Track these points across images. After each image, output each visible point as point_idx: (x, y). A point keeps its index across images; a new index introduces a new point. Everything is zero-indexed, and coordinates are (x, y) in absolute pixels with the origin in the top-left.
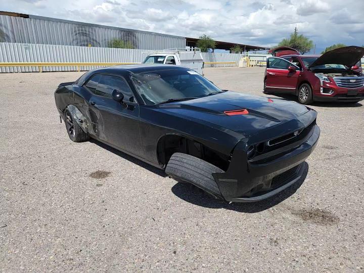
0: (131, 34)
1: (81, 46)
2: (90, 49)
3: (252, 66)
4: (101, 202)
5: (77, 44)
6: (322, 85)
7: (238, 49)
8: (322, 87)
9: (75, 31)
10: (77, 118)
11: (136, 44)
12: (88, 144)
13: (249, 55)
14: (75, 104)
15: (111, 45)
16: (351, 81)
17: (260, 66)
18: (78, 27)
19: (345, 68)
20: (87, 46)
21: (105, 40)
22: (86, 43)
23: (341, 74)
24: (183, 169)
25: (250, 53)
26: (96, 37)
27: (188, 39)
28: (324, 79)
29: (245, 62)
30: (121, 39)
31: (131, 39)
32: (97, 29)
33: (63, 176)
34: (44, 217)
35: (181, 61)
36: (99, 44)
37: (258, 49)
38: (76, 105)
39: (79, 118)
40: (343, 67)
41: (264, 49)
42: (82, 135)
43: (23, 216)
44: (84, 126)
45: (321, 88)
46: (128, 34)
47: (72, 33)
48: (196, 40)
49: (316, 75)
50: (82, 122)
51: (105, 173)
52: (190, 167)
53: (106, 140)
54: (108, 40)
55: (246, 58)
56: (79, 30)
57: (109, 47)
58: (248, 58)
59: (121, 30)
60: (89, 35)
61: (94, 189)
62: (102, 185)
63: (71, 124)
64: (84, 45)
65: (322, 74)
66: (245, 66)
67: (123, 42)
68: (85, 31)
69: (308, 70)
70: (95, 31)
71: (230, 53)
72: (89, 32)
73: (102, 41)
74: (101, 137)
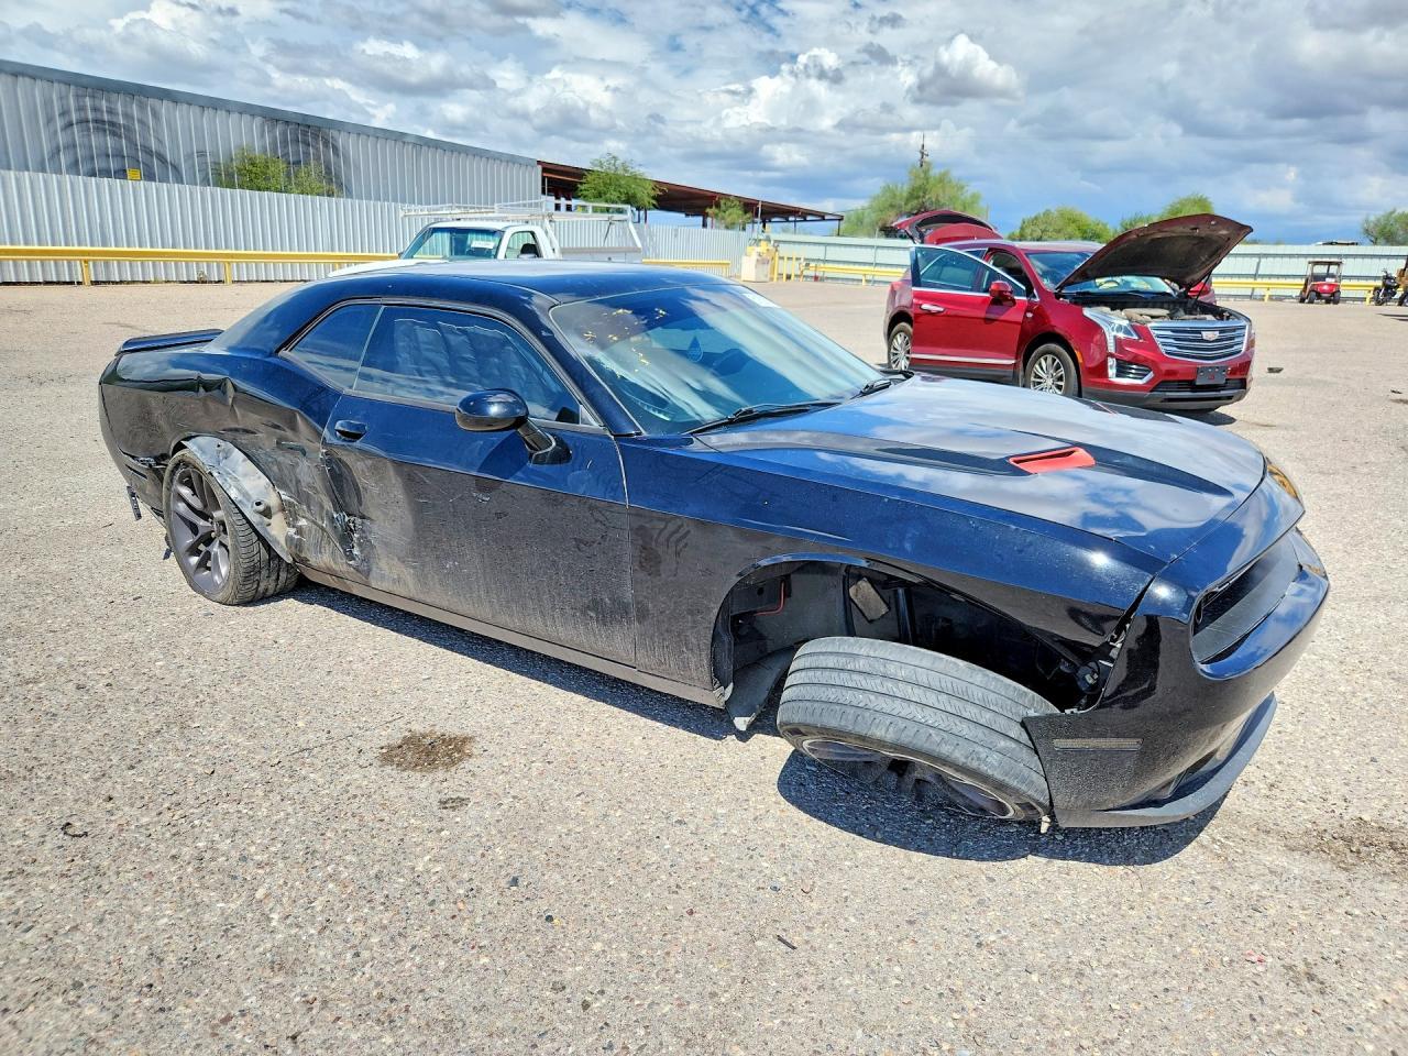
0: (316, 137)
1: (93, 174)
2: (134, 189)
3: (789, 277)
4: (503, 883)
5: (74, 167)
6: (1111, 348)
7: (735, 213)
8: (1112, 355)
9: (64, 113)
10: (246, 495)
11: (338, 177)
12: (294, 612)
13: (774, 237)
14: (229, 435)
15: (230, 175)
16: (1206, 335)
17: (816, 278)
18: (77, 96)
19: (1169, 291)
20: (121, 174)
21: (202, 154)
22: (113, 165)
23: (1164, 312)
24: (898, 707)
25: (775, 229)
26: (160, 141)
27: (547, 168)
28: (1120, 328)
29: (762, 261)
30: (274, 150)
31: (317, 158)
32: (164, 108)
33: (255, 775)
34: (263, 995)
35: (564, 251)
36: (176, 168)
37: (803, 215)
38: (236, 436)
39: (255, 498)
40: (1161, 285)
41: (822, 217)
42: (264, 573)
43: (147, 1002)
44: (278, 530)
45: (1111, 362)
46: (305, 134)
47: (50, 120)
48: (579, 173)
49: (1088, 312)
50: (267, 513)
51: (446, 740)
52: (931, 698)
53: (413, 593)
54: (215, 154)
55: (763, 247)
56: (81, 109)
57: (218, 184)
58: (771, 247)
59: (272, 117)
60: (128, 129)
61: (439, 825)
62: (462, 801)
63: (201, 523)
64: (106, 173)
65: (1107, 309)
66: (763, 279)
67: (282, 166)
68: (111, 111)
69: (1058, 296)
70: (156, 115)
71: (704, 225)
72: (127, 116)
73: (189, 157)
74: (383, 577)
